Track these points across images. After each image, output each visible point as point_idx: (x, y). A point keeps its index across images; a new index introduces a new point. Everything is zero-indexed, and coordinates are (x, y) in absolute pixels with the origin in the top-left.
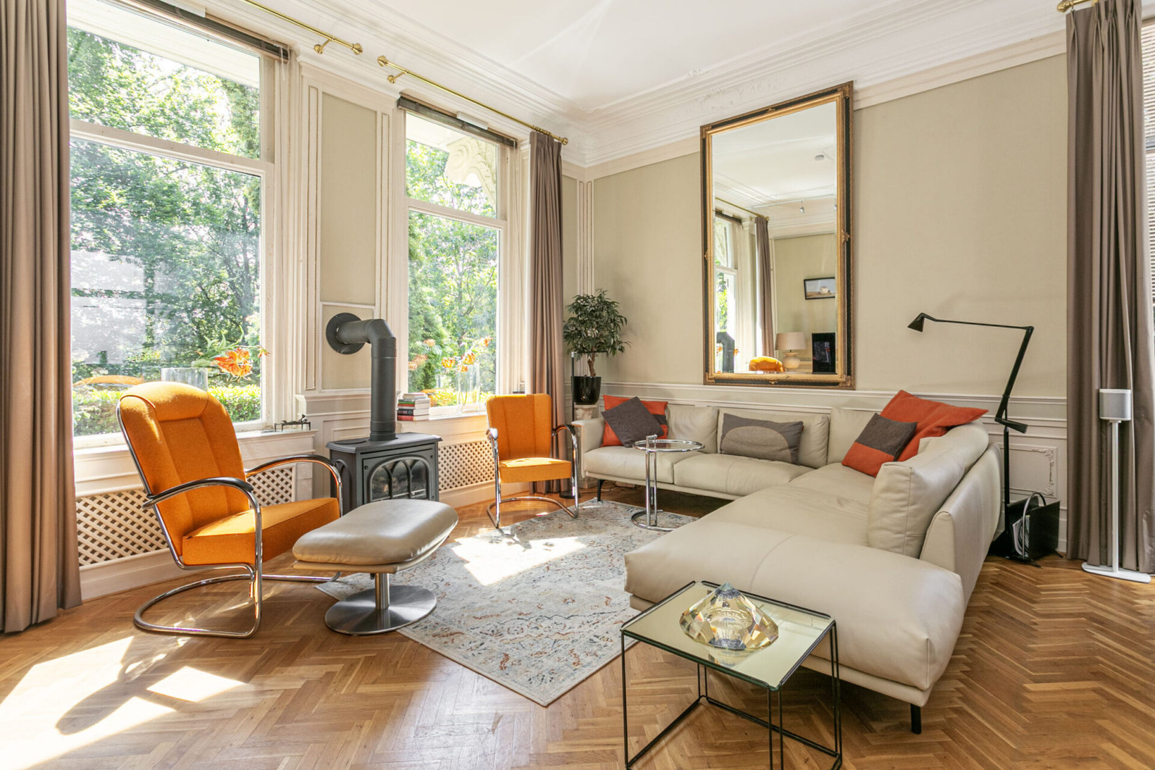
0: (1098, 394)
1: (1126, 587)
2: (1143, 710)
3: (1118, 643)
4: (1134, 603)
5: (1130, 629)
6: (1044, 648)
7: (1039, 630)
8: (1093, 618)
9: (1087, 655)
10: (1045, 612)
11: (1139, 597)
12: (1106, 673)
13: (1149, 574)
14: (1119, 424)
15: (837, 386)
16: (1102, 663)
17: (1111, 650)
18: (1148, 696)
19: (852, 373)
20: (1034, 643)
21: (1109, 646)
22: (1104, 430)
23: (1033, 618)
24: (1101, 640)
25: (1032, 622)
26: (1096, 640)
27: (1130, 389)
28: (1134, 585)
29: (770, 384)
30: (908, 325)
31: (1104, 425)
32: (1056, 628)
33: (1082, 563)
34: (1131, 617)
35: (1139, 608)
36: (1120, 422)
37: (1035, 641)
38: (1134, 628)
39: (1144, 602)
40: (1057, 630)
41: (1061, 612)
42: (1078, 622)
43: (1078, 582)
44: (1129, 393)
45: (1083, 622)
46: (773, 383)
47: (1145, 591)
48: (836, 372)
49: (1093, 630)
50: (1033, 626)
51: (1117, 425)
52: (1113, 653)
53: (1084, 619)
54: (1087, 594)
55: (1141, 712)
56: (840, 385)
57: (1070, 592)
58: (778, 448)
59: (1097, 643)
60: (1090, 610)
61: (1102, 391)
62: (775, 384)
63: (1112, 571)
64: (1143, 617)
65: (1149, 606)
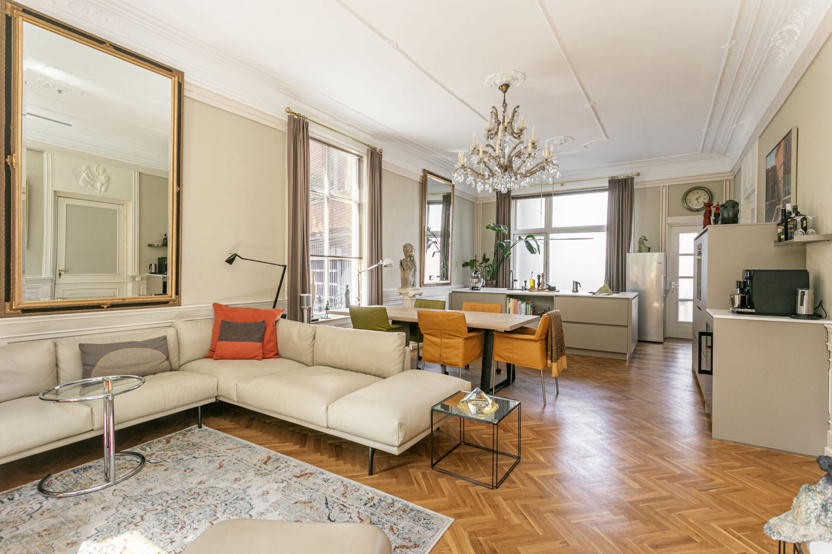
15: (167, 305)
19: (179, 293)
27: (310, 293)
29: (103, 308)
30: (225, 260)
36: (307, 308)
44: (311, 295)
46: (106, 306)
48: (167, 293)
51: (306, 310)
56: (171, 303)
58: (159, 362)
61: (301, 295)
62: (108, 307)
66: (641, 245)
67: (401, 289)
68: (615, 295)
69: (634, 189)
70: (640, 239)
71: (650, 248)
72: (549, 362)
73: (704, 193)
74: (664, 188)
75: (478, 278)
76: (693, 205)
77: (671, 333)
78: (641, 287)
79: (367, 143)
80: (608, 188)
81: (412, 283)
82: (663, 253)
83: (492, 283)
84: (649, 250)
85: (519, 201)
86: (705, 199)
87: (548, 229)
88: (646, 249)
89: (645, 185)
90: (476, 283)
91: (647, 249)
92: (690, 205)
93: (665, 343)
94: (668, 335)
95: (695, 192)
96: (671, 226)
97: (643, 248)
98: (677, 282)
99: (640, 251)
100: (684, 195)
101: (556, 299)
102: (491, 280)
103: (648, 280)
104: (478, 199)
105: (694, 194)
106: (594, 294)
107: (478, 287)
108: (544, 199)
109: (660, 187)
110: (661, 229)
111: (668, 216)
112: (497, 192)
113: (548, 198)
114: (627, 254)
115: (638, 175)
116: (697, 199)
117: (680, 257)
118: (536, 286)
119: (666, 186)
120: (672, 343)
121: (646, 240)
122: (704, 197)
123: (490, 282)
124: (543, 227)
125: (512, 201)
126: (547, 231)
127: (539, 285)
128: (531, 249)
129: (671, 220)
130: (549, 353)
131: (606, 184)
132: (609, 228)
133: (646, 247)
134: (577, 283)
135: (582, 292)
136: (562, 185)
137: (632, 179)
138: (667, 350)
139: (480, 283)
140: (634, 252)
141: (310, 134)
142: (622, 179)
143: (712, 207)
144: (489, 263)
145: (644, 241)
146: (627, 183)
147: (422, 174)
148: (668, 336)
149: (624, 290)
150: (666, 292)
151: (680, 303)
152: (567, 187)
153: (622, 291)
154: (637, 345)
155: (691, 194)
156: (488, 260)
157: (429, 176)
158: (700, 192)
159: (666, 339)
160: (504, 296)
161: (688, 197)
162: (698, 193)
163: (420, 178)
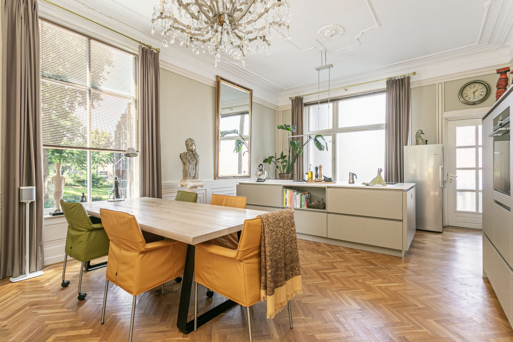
0: (19, 189)
1: (35, 282)
2: (77, 334)
3: (50, 310)
4: (43, 287)
5: (50, 300)
6: (18, 336)
7: (10, 328)
8: (32, 304)
9: (40, 325)
10: (6, 316)
11: (43, 283)
12: (54, 328)
13: (41, 270)
14: (30, 203)
16: (50, 324)
17: (49, 315)
18: (75, 326)
20: (12, 337)
21: (47, 314)
22: (21, 207)
23: (3, 323)
24: (42, 313)
25: (3, 326)
26: (40, 314)
27: (34, 186)
28: (38, 279)
31: (21, 204)
32: (17, 321)
33: (9, 279)
34: (46, 294)
35: (47, 288)
36: (30, 202)
37: (11, 336)
38: (49, 298)
39: (47, 284)
40: (19, 322)
41: (14, 311)
42: (26, 311)
43: (13, 289)
44: (34, 188)
45: (28, 310)
47: (44, 279)
49: (36, 310)
50: (6, 328)
51: (29, 204)
52: (50, 316)
53: (27, 307)
54: (20, 294)
55: (77, 335)
57: (12, 297)
59: (41, 316)
60: (27, 301)
61: (21, 188)
63: (26, 276)
64: (51, 291)
65: (50, 285)
66: (418, 139)
67: (182, 181)
68: (389, 186)
69: (410, 89)
70: (417, 132)
71: (427, 141)
72: (263, 292)
73: (481, 86)
74: (440, 85)
75: (262, 171)
76: (470, 98)
77: (449, 221)
78: (419, 178)
79: (139, 40)
80: (386, 89)
81: (193, 175)
82: (440, 145)
83: (288, 176)
84: (426, 142)
85: (312, 107)
86: (482, 92)
87: (335, 129)
88: (423, 142)
89: (422, 83)
90: (260, 175)
91: (425, 141)
92: (467, 99)
93: (444, 233)
94: (446, 223)
95: (472, 86)
96: (447, 120)
97: (420, 141)
98: (455, 173)
99: (417, 143)
100: (460, 90)
101: (328, 190)
102: (287, 173)
103: (426, 174)
104: (279, 108)
105: (471, 88)
106: (367, 185)
107: (262, 179)
108: (331, 105)
109: (436, 84)
110: (437, 124)
111: (444, 112)
112: (292, 100)
113: (335, 103)
114: (405, 147)
115: (414, 73)
116: (474, 92)
117: (458, 150)
118: (314, 178)
119: (442, 83)
120: (451, 233)
121: (423, 134)
122: (482, 90)
123: (286, 175)
124: (331, 127)
125: (304, 108)
126: (334, 131)
127: (317, 177)
128: (319, 146)
129: (447, 114)
130: (263, 278)
131: (384, 86)
132: (387, 126)
133: (423, 140)
134: (353, 175)
135: (358, 184)
136: (346, 90)
137: (409, 78)
138: (446, 243)
139: (263, 175)
140: (411, 145)
141: (40, 14)
142: (399, 79)
143: (508, 73)
144: (285, 159)
145: (421, 135)
146: (404, 82)
147: (215, 80)
148: (447, 225)
149: (402, 181)
150: (444, 182)
151: (458, 193)
152: (351, 92)
153: (401, 182)
154: (415, 236)
155: (468, 88)
156: (285, 157)
157: (222, 82)
158: (477, 85)
159: (446, 227)
160: (281, 188)
161: (465, 92)
162: (474, 87)
163: (213, 83)
